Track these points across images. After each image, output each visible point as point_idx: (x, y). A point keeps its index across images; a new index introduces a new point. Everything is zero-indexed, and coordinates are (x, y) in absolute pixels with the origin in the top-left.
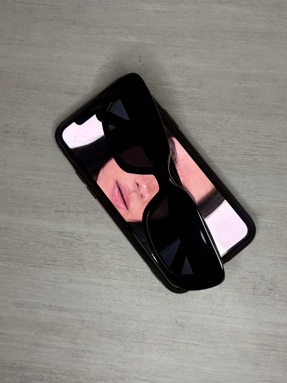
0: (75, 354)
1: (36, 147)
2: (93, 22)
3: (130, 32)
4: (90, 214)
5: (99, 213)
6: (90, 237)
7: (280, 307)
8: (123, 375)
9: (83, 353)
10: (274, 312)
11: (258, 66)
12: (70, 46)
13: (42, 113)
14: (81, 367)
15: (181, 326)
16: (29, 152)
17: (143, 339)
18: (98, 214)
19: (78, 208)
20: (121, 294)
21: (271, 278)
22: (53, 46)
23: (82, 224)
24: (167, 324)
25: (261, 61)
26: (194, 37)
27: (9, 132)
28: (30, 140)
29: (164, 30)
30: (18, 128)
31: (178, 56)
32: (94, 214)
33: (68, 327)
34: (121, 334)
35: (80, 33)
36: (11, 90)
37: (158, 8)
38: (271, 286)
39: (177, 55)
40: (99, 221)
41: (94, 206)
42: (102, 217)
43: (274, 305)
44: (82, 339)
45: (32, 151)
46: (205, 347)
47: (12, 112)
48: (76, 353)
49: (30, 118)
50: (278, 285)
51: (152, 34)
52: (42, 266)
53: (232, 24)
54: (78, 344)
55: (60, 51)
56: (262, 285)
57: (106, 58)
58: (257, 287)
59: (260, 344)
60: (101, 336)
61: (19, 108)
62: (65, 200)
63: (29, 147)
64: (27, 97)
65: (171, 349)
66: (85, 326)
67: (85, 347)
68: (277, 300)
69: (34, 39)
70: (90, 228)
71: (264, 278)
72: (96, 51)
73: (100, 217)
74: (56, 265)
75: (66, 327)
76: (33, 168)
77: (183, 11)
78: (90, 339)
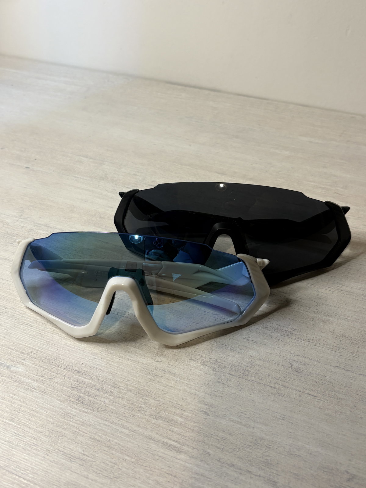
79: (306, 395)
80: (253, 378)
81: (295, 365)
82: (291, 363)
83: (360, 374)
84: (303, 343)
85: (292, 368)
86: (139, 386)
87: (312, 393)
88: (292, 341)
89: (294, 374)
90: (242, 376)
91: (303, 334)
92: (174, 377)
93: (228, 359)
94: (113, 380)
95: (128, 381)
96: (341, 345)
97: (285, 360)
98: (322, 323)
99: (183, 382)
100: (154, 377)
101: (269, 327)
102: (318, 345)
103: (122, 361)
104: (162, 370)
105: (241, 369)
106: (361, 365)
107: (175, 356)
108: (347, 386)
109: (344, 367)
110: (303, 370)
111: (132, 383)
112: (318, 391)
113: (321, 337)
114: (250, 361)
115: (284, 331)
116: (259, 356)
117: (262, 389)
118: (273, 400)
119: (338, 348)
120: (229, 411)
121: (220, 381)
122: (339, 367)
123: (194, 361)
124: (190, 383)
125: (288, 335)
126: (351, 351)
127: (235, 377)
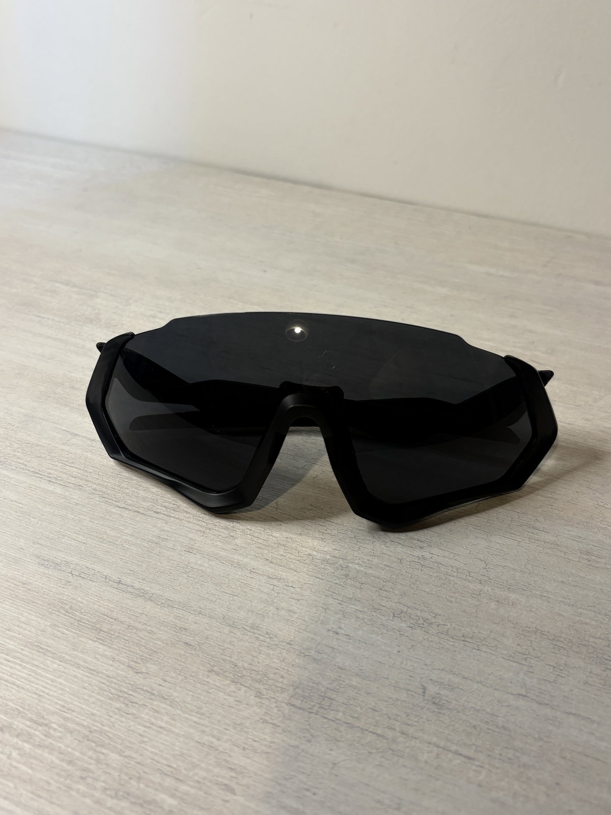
79: (450, 755)
80: (340, 715)
81: (432, 689)
82: (423, 686)
83: (571, 713)
84: (451, 643)
85: (424, 696)
86: (92, 722)
87: (465, 751)
88: (430, 640)
89: (428, 709)
90: (316, 709)
91: (453, 625)
92: (169, 708)
93: (290, 673)
94: (39, 708)
95: (70, 712)
96: (531, 651)
97: (411, 678)
98: (495, 604)
99: (187, 719)
100: (127, 705)
101: (383, 608)
102: (484, 649)
103: (65, 668)
104: (147, 691)
105: (315, 694)
106: (574, 693)
107: (179, 663)
108: (540, 739)
109: (535, 697)
110: (449, 700)
111: (77, 715)
112: (477, 747)
113: (491, 632)
114: (338, 678)
115: (414, 618)
116: (357, 667)
117: (356, 739)
118: (377, 763)
119: (525, 656)
120: (280, 784)
121: (267, 719)
122: (525, 696)
123: (218, 674)
124: (202, 722)
125: (422, 626)
126: (552, 664)
127: (301, 711)
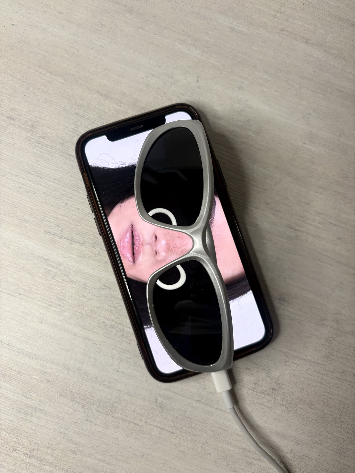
0: (23, 409)
1: (44, 147)
2: (154, 17)
3: (194, 43)
4: (86, 246)
5: (98, 249)
6: (79, 275)
7: (278, 412)
8: (76, 449)
9: (34, 410)
10: (271, 416)
11: (330, 129)
12: (118, 38)
13: (61, 108)
14: (28, 427)
15: (160, 407)
16: (33, 151)
17: (111, 411)
18: (96, 249)
19: (75, 235)
20: (99, 352)
21: (277, 376)
22: (97, 30)
23: (74, 257)
24: (145, 400)
25: (334, 125)
26: (266, 72)
27: (14, 120)
28: (38, 136)
29: (234, 54)
30: (27, 117)
31: (242, 90)
32: (91, 248)
33: (24, 375)
34: (87, 399)
35: (134, 25)
36: (30, 68)
37: (235, 25)
38: (275, 386)
39: (242, 88)
40: (96, 258)
41: (94, 238)
42: (100, 254)
43: (273, 408)
44: (37, 394)
45: (37, 151)
46: (181, 438)
47: (25, 95)
48: (26, 409)
49: (44, 110)
50: (284, 386)
51: (219, 53)
52: (12, 294)
53: (314, 71)
54: (31, 398)
55: (104, 40)
56: (266, 382)
57: (158, 66)
58: (259, 382)
59: (245, 450)
60: (61, 395)
61: (35, 93)
62: (61, 221)
63: (34, 145)
64: (48, 83)
65: (141, 431)
66: (45, 379)
67: (39, 404)
68: (278, 403)
69: (76, 15)
70: (82, 264)
71: (269, 374)
72: (148, 53)
73: (98, 253)
74: (29, 297)
75: (22, 375)
76: (32, 172)
77: (263, 38)
78: (48, 396)
